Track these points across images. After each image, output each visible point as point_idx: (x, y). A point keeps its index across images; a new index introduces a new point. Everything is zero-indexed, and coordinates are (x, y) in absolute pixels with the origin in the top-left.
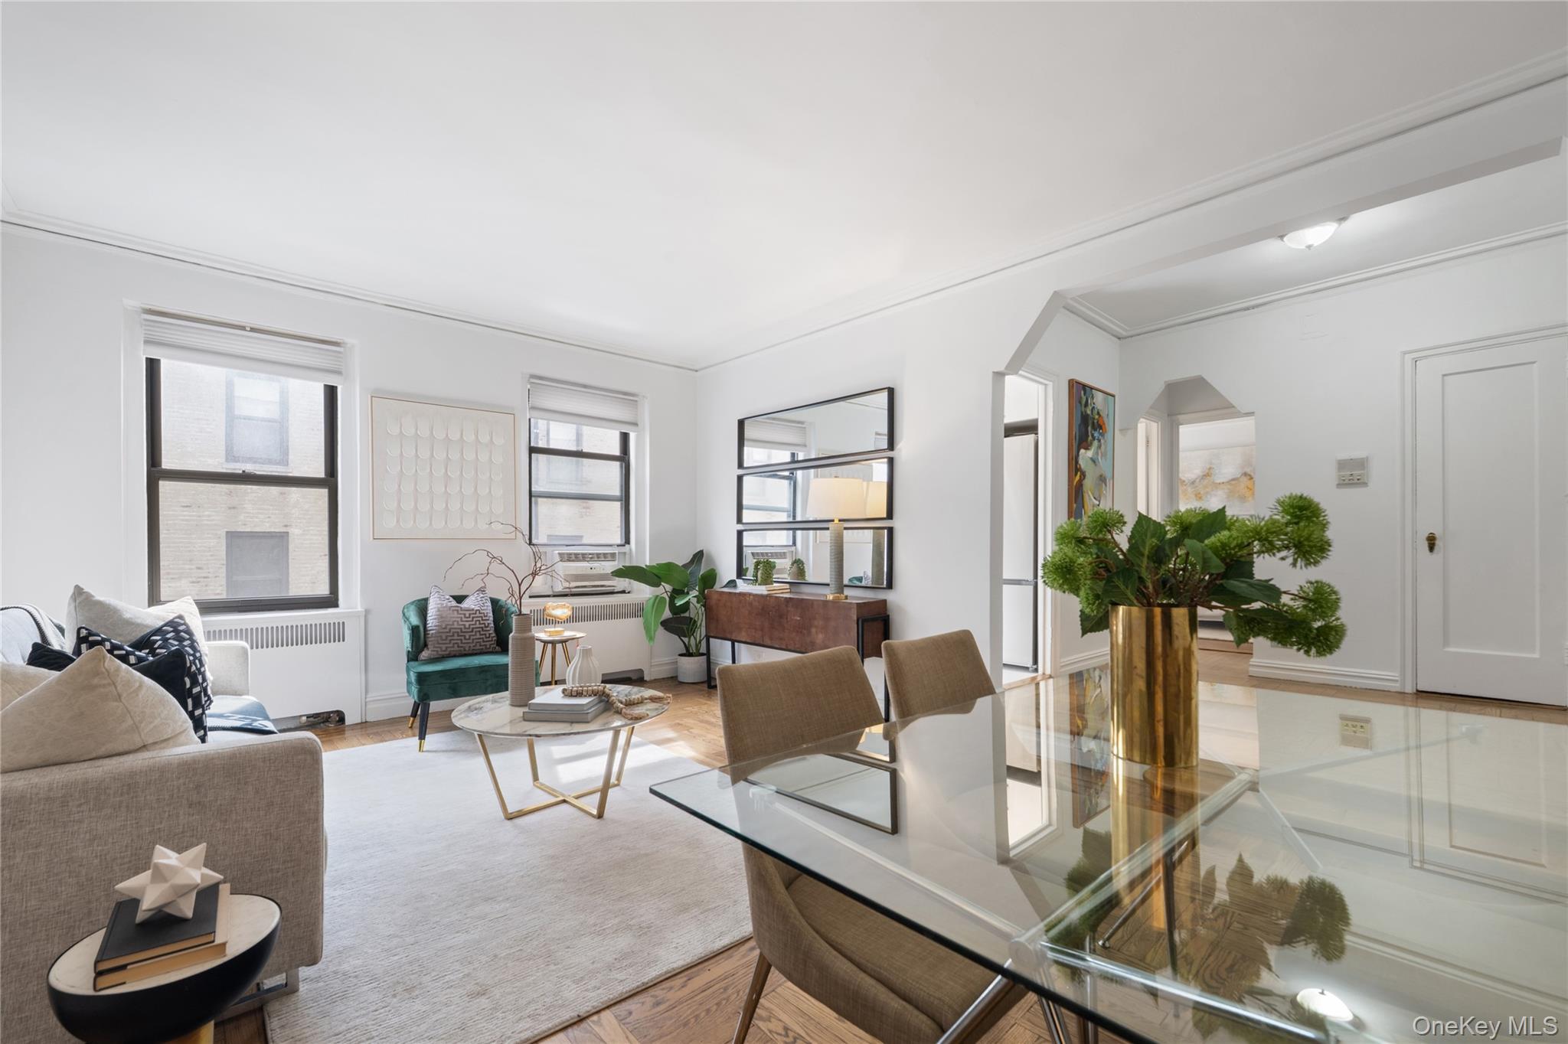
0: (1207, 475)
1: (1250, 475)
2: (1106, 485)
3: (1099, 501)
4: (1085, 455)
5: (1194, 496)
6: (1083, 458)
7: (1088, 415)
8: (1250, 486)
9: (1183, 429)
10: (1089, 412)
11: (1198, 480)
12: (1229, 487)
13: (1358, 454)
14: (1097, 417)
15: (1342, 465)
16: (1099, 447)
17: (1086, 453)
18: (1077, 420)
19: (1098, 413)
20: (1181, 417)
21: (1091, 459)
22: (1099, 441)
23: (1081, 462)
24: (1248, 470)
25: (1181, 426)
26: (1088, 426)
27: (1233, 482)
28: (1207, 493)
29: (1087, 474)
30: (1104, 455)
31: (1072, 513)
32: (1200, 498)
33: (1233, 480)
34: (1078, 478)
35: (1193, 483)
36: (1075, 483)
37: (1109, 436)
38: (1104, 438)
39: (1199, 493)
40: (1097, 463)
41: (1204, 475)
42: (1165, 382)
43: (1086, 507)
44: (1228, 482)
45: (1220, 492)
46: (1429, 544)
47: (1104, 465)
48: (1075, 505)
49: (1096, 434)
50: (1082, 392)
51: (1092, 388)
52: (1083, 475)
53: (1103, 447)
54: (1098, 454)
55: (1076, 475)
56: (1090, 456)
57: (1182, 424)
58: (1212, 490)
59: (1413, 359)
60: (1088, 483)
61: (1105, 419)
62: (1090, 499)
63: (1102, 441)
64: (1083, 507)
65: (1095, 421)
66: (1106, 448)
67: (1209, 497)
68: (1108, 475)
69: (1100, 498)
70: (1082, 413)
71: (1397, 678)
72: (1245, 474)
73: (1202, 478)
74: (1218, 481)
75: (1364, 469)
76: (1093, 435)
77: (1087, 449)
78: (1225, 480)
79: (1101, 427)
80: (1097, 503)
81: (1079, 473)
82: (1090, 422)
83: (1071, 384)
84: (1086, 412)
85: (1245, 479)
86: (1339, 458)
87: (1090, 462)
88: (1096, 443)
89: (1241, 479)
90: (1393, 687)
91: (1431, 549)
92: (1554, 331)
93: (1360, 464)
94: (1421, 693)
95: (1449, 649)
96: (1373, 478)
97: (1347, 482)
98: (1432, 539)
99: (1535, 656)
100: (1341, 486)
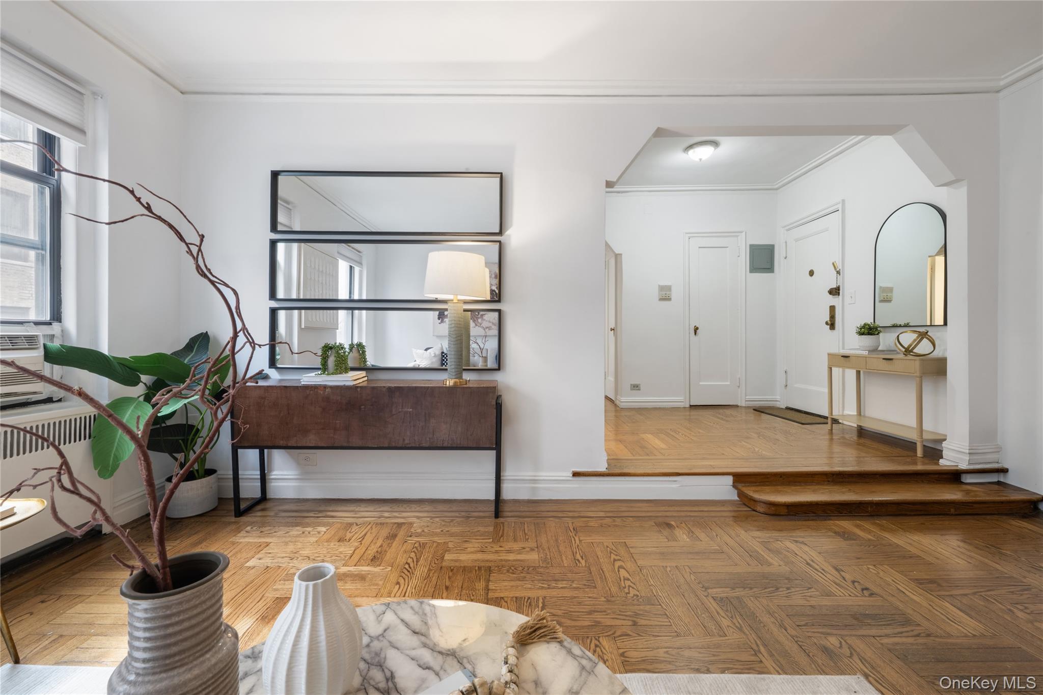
13: (667, 284)
15: (661, 288)
46: (695, 331)
59: (689, 237)
71: (683, 400)
75: (670, 292)
86: (659, 284)
90: (681, 405)
91: (695, 334)
92: (734, 234)
93: (669, 288)
94: (692, 407)
95: (701, 383)
96: (673, 297)
97: (664, 297)
98: (696, 329)
99: (728, 383)
100: (661, 299)
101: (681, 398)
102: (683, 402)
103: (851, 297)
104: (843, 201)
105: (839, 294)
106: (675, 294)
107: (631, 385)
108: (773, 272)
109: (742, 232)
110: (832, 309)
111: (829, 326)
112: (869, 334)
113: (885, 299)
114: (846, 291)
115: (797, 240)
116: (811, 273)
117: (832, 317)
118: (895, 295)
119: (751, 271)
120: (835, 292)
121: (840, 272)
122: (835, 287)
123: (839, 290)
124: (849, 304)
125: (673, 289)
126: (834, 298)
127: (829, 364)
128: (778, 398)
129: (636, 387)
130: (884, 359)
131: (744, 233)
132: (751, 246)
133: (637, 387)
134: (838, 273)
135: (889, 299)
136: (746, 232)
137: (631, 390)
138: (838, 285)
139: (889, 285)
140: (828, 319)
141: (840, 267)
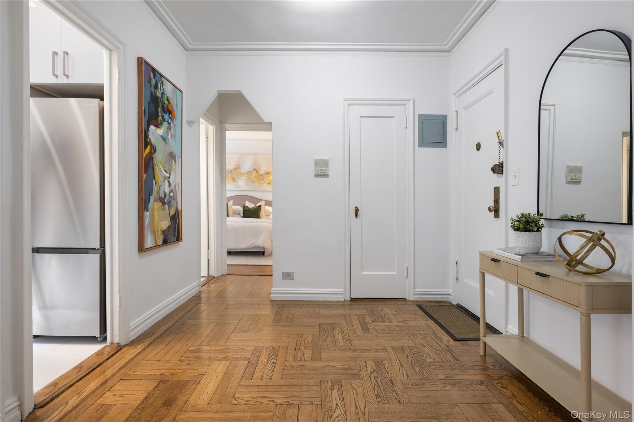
0: (237, 168)
1: (257, 170)
2: (175, 162)
3: (170, 175)
4: (155, 133)
5: (231, 179)
6: (153, 134)
7: (158, 97)
8: (257, 176)
9: (227, 133)
10: (159, 95)
11: (233, 171)
12: (248, 175)
13: (324, 157)
14: (166, 102)
15: (317, 163)
16: (169, 128)
17: (156, 130)
18: (147, 98)
19: (168, 100)
20: (227, 126)
21: (161, 136)
22: (169, 124)
23: (151, 136)
24: (256, 168)
25: (227, 132)
26: (158, 107)
27: (249, 173)
28: (238, 178)
29: (157, 148)
30: (174, 136)
31: (142, 182)
32: (234, 180)
33: (249, 172)
34: (148, 150)
35: (231, 171)
36: (145, 154)
37: (177, 121)
38: (173, 123)
39: (234, 178)
40: (167, 142)
41: (236, 168)
42: (218, 91)
43: (156, 179)
44: (247, 173)
45: (243, 178)
46: (356, 213)
47: (174, 146)
48: (145, 175)
49: (166, 117)
50: (152, 75)
51: (161, 76)
52: (154, 149)
53: (172, 129)
54: (168, 135)
55: (146, 147)
56: (161, 134)
57: (227, 130)
58: (240, 177)
59: (348, 104)
60: (159, 157)
61: (174, 107)
62: (161, 171)
63: (172, 124)
64: (154, 178)
65: (165, 105)
66: (175, 131)
67: (238, 180)
68: (178, 154)
69: (171, 171)
70: (151, 93)
71: (343, 292)
72: (255, 169)
73: (235, 170)
74: (243, 172)
75: (327, 167)
76: (163, 117)
77: (157, 126)
78: (245, 172)
79: (170, 113)
80: (168, 175)
81: (149, 147)
82: (160, 105)
83: (140, 62)
84: (156, 94)
85: (254, 172)
86: (316, 159)
87: (161, 139)
88: (165, 124)
89: (253, 172)
90: (341, 298)
91: (356, 216)
92: (401, 102)
93: (325, 163)
94: (353, 300)
95: (363, 273)
96: (331, 173)
97: (319, 174)
98: (357, 210)
99: (395, 273)
100: (317, 176)
101: (340, 290)
102: (342, 294)
103: (515, 176)
104: (507, 50)
105: (502, 173)
106: (332, 170)
107: (283, 273)
108: (445, 146)
109: (409, 100)
110: (497, 190)
111: (493, 213)
112: (526, 230)
113: (573, 180)
114: (509, 168)
115: (466, 108)
116: (478, 147)
117: (497, 202)
118: (585, 176)
119: (421, 145)
120: (498, 169)
121: (503, 144)
122: (498, 163)
123: (502, 167)
124: (513, 186)
125: (331, 164)
126: (498, 177)
127: (480, 268)
128: (451, 291)
129: (288, 276)
130: (538, 274)
131: (412, 101)
132: (420, 116)
133: (290, 276)
134: (501, 144)
135: (578, 180)
136: (414, 101)
137: (283, 279)
138: (501, 162)
139: (578, 164)
140: (492, 204)
141: (503, 137)
